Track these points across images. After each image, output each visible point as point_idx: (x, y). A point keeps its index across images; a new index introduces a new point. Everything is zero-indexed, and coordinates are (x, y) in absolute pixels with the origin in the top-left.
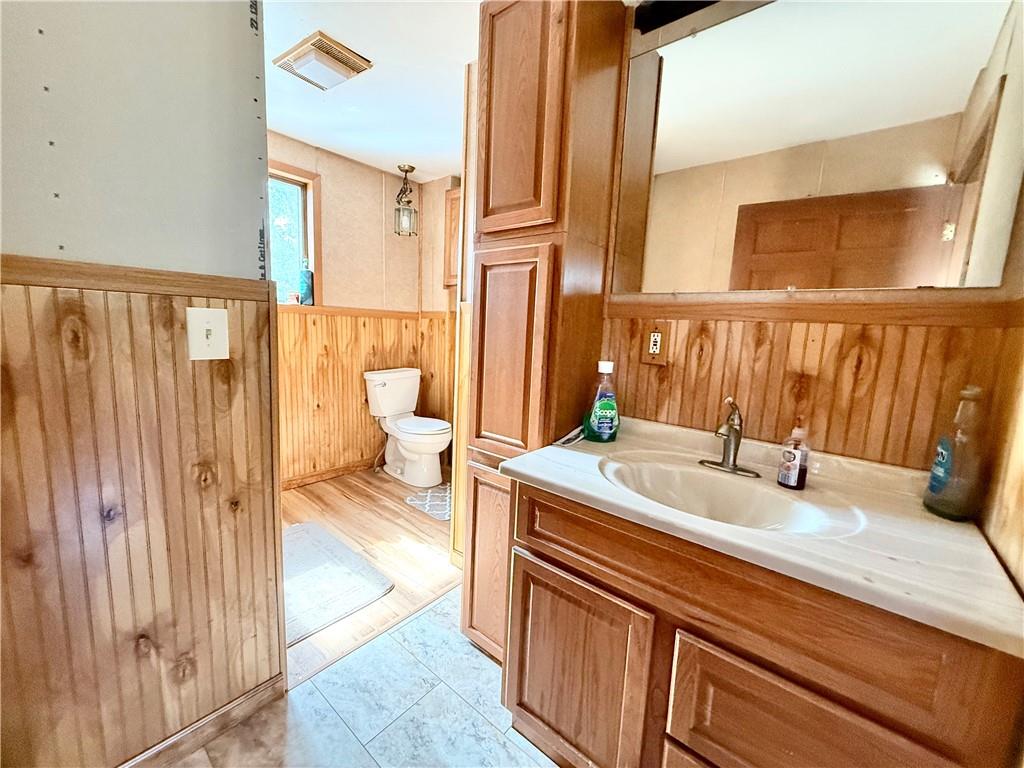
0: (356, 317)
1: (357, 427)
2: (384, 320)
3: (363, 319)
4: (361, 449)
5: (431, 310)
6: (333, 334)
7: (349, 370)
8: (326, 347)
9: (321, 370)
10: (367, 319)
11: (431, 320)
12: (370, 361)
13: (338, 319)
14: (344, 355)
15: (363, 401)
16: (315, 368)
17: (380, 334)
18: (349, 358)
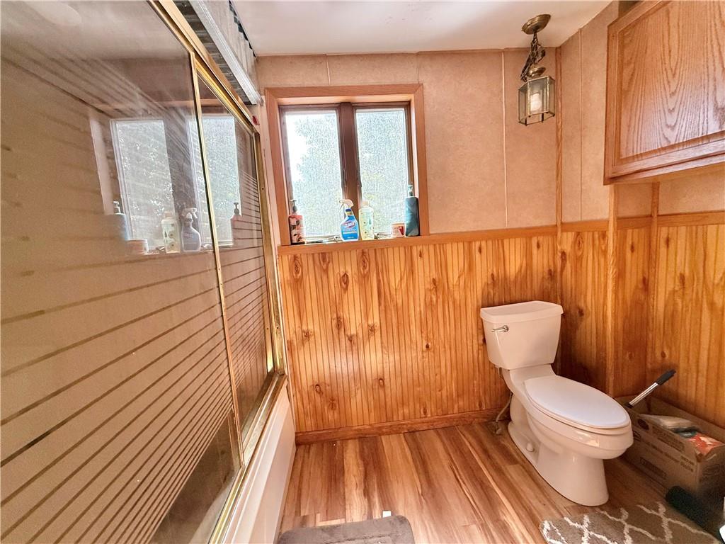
0: (470, 243)
1: (474, 371)
2: (506, 242)
3: (478, 244)
4: (479, 397)
5: (578, 219)
6: (442, 265)
7: (463, 305)
8: (434, 280)
9: (430, 305)
10: (483, 243)
11: (578, 234)
12: (489, 293)
13: (448, 247)
14: (456, 289)
15: (481, 342)
16: (422, 304)
17: (501, 259)
18: (462, 293)
